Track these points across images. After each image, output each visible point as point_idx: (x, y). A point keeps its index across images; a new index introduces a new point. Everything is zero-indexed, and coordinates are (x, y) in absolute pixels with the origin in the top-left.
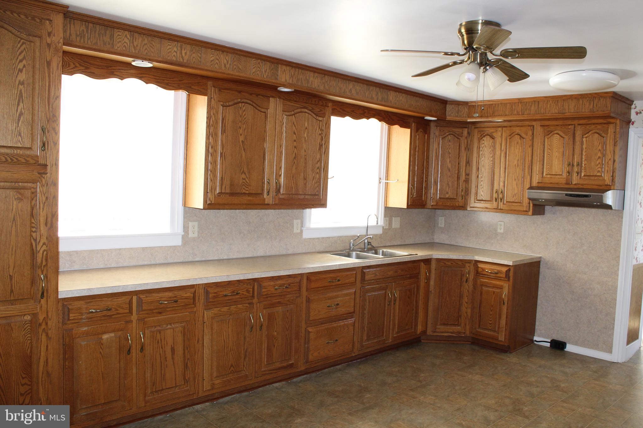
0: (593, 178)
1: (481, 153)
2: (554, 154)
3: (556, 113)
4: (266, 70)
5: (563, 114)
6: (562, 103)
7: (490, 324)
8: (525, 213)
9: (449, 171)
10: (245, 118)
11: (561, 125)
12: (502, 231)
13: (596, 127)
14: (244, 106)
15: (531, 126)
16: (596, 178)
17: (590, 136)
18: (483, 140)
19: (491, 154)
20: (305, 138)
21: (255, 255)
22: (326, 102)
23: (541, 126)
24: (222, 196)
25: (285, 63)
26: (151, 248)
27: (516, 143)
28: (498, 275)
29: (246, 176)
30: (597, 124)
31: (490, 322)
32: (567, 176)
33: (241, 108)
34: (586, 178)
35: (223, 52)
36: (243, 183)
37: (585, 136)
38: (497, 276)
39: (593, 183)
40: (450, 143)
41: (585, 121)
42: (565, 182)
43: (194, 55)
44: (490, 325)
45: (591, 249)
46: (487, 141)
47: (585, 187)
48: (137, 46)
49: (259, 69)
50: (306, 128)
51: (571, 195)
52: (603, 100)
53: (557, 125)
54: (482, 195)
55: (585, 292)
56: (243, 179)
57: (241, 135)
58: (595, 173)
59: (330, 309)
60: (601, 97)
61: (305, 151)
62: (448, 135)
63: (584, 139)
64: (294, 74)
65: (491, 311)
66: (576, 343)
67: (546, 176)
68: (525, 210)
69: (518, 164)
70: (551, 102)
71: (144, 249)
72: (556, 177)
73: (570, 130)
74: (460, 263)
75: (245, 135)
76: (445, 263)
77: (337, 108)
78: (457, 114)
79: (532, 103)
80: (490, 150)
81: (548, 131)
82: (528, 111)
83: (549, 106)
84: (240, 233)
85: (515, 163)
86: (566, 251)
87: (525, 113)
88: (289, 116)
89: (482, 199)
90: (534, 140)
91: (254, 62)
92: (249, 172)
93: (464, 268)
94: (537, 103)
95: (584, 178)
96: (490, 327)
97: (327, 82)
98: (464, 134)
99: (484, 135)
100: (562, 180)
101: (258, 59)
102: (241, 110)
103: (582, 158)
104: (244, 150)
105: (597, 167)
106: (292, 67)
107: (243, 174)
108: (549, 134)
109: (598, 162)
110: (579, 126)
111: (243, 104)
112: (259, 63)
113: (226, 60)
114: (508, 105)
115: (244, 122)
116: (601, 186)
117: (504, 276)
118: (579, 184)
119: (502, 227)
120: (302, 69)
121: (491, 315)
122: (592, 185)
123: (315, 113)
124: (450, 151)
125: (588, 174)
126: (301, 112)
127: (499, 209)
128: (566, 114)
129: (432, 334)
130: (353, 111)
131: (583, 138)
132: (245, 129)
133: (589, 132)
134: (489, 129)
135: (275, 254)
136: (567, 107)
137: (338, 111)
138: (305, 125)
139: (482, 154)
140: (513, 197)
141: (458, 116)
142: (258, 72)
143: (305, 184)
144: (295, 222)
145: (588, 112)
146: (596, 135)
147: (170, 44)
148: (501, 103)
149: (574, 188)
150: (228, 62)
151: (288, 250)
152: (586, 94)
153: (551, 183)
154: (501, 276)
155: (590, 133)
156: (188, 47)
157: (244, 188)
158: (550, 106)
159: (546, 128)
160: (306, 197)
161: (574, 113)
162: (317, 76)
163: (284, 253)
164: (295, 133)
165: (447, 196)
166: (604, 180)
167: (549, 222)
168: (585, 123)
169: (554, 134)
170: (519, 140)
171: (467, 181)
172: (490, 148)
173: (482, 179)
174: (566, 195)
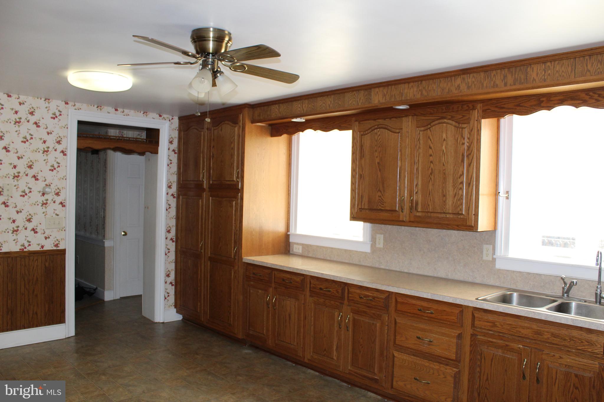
4: (361, 98)
10: (380, 142)
14: (379, 131)
20: (443, 151)
21: (435, 275)
22: (473, 105)
24: (363, 211)
25: (375, 86)
26: (350, 251)
29: (382, 193)
33: (376, 133)
35: (328, 96)
36: (379, 201)
43: (310, 106)
48: (281, 111)
49: (355, 100)
50: (444, 140)
56: (379, 196)
57: (377, 157)
59: (421, 342)
61: (444, 165)
64: (387, 93)
71: (346, 251)
75: (380, 156)
77: (490, 108)
84: (420, 250)
88: (424, 131)
91: (351, 95)
92: (384, 191)
97: (424, 88)
101: (353, 91)
102: (376, 135)
104: (380, 170)
106: (383, 86)
107: (379, 191)
111: (378, 130)
112: (355, 94)
113: (330, 101)
115: (379, 145)
120: (395, 84)
123: (455, 120)
126: (439, 123)
130: (518, 105)
132: (380, 152)
135: (458, 279)
137: (492, 111)
138: (442, 136)
142: (354, 102)
143: (445, 202)
144: (485, 247)
147: (296, 103)
150: (331, 103)
151: (476, 278)
156: (307, 101)
157: (380, 205)
160: (448, 216)
162: (412, 86)
163: (470, 280)
164: (430, 148)
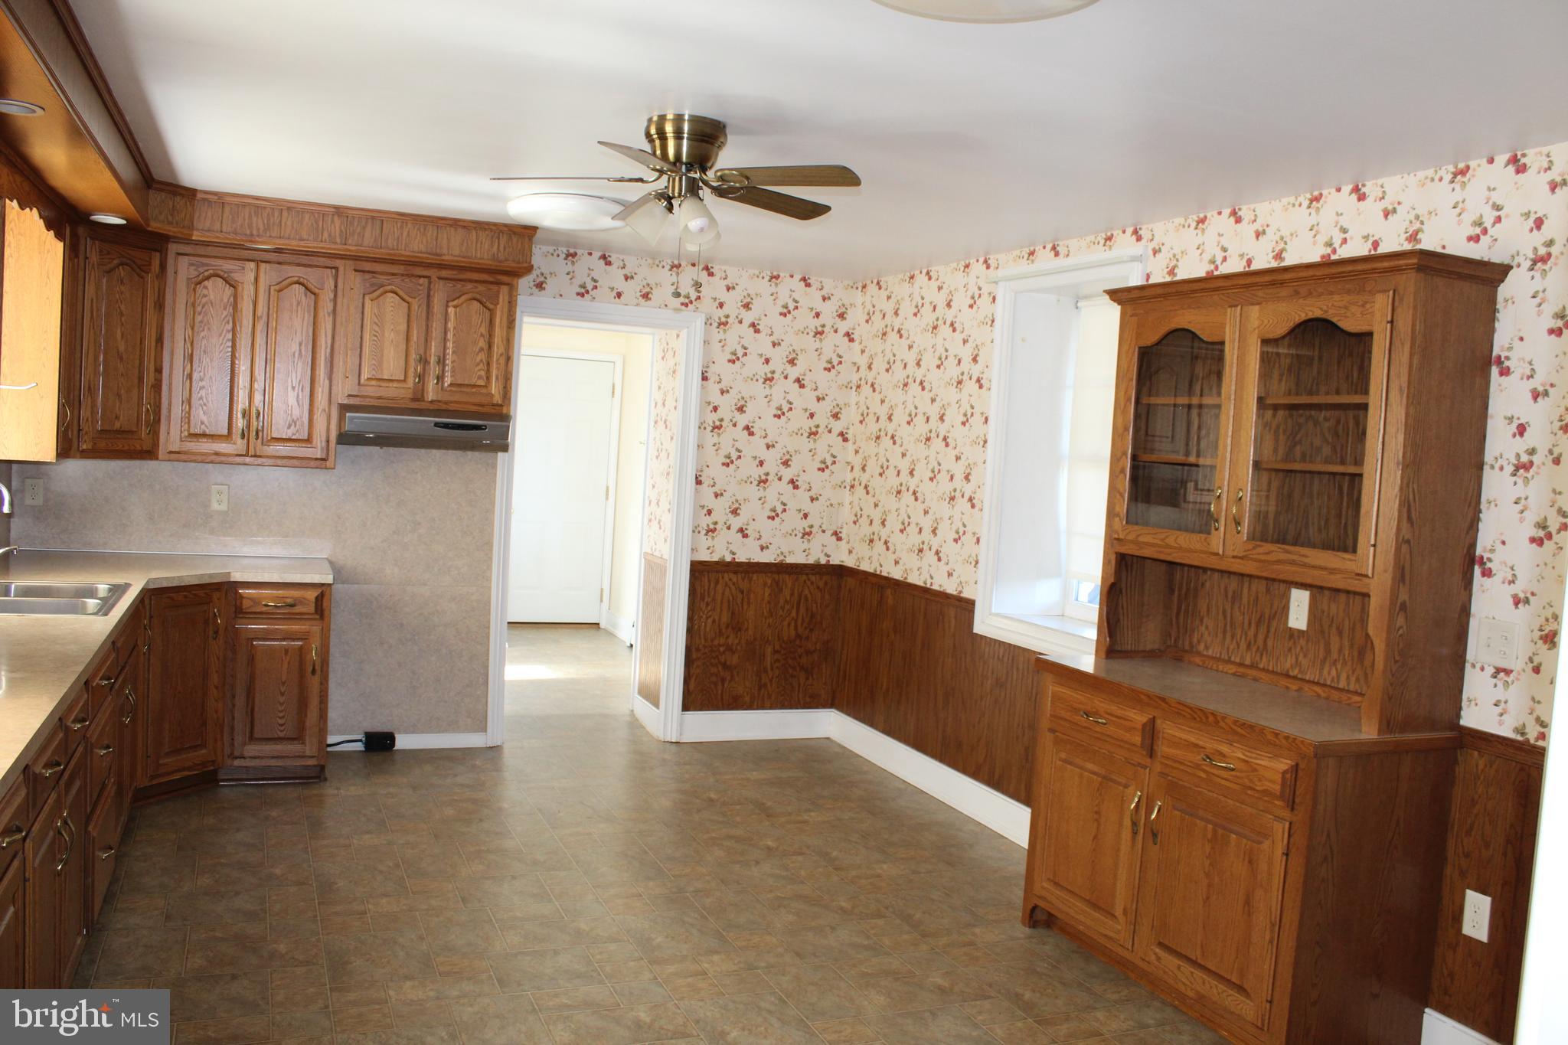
0: (468, 390)
1: (199, 318)
2: (386, 334)
3: (421, 253)
5: (437, 255)
6: (435, 234)
7: (282, 725)
8: (318, 463)
9: (121, 359)
11: (402, 275)
12: (224, 507)
13: (476, 287)
15: (331, 268)
16: (474, 390)
17: (462, 304)
18: (206, 287)
19: (228, 323)
23: (356, 270)
27: (295, 304)
28: (297, 610)
30: (476, 281)
31: (281, 722)
32: (415, 384)
34: (453, 389)
37: (451, 304)
38: (295, 611)
39: (464, 399)
40: (123, 288)
41: (455, 272)
42: (410, 396)
44: (282, 728)
45: (434, 532)
46: (216, 290)
47: (452, 407)
51: (446, 426)
52: (518, 242)
53: (393, 274)
54: (202, 423)
55: (426, 621)
58: (474, 381)
60: (515, 233)
62: (118, 266)
63: (451, 310)
65: (282, 694)
66: (414, 729)
67: (366, 383)
68: (319, 457)
69: (300, 350)
70: (410, 225)
72: (391, 384)
73: (421, 288)
74: (201, 593)
76: (172, 599)
78: (170, 218)
79: (366, 223)
80: (225, 313)
81: (372, 285)
82: (356, 237)
83: (405, 234)
85: (293, 350)
86: (382, 542)
87: (350, 242)
89: (204, 431)
90: (339, 300)
93: (208, 603)
94: (378, 223)
95: (449, 389)
96: (281, 731)
98: (153, 268)
99: (206, 274)
100: (401, 392)
103: (445, 348)
105: (476, 369)
108: (374, 291)
109: (478, 359)
110: (442, 282)
114: (307, 216)
116: (482, 406)
117: (312, 609)
118: (439, 401)
119: (225, 497)
121: (281, 704)
122: (466, 403)
124: (123, 307)
125: (459, 382)
127: (252, 456)
128: (444, 258)
129: (150, 784)
131: (447, 306)
133: (460, 296)
134: (224, 261)
136: (445, 241)
139: (201, 322)
140: (289, 427)
141: (172, 223)
145: (488, 259)
146: (476, 305)
148: (289, 209)
149: (428, 410)
152: (488, 224)
153: (379, 398)
154: (304, 610)
155: (463, 298)
158: (408, 235)
159: (367, 276)
161: (459, 256)
165: (117, 425)
166: (492, 396)
167: (342, 481)
168: (453, 277)
169: (386, 292)
170: (304, 298)
171: (157, 386)
172: (225, 309)
173: (201, 384)
174: (437, 425)
